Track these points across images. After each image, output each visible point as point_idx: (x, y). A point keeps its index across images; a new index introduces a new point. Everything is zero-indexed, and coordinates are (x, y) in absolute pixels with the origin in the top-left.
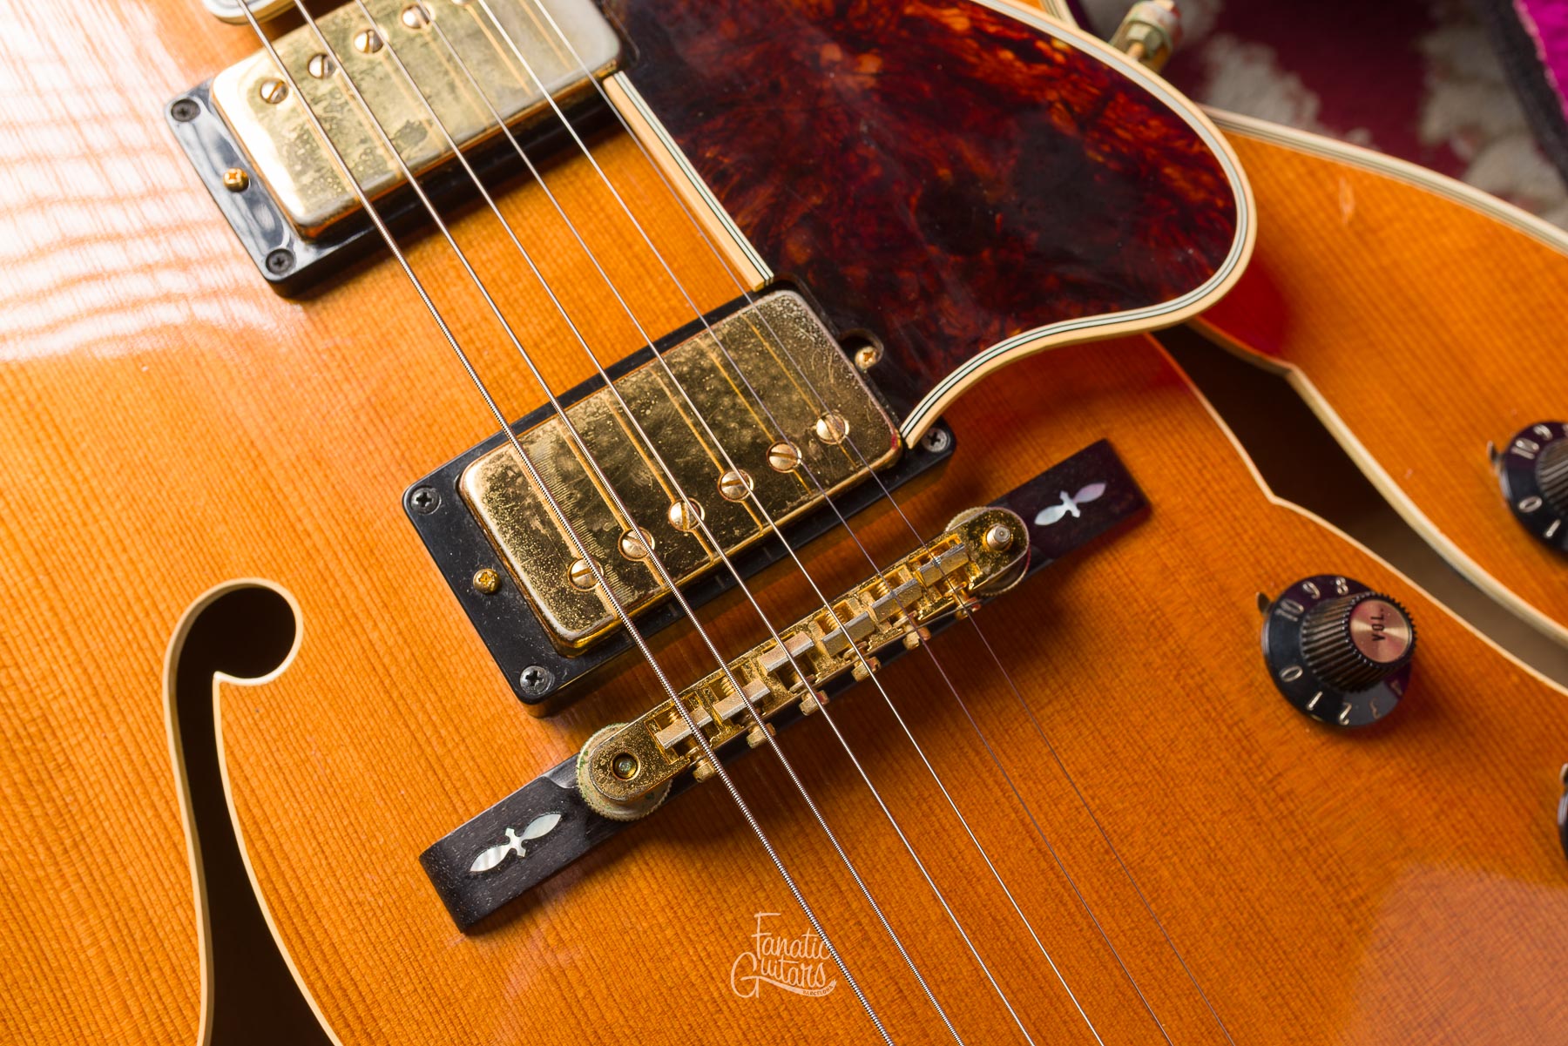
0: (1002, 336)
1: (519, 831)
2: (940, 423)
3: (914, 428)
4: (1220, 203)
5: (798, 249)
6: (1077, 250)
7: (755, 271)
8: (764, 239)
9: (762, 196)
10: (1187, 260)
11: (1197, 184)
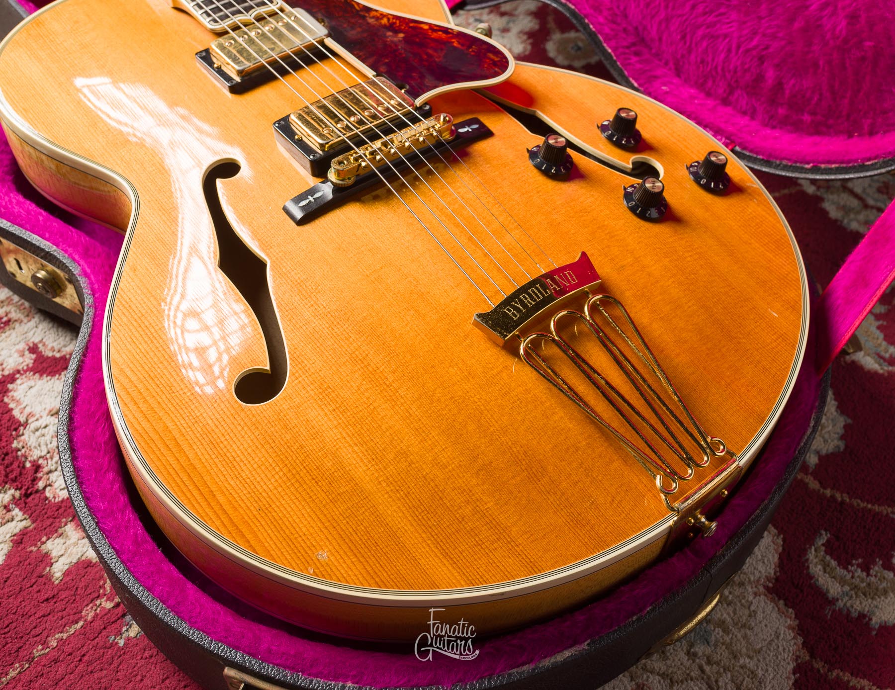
0: (443, 85)
1: (312, 196)
2: (426, 104)
3: (419, 102)
4: (504, 60)
5: (383, 69)
6: (463, 69)
7: (370, 73)
8: (372, 67)
9: (371, 60)
10: (495, 72)
11: (497, 57)
